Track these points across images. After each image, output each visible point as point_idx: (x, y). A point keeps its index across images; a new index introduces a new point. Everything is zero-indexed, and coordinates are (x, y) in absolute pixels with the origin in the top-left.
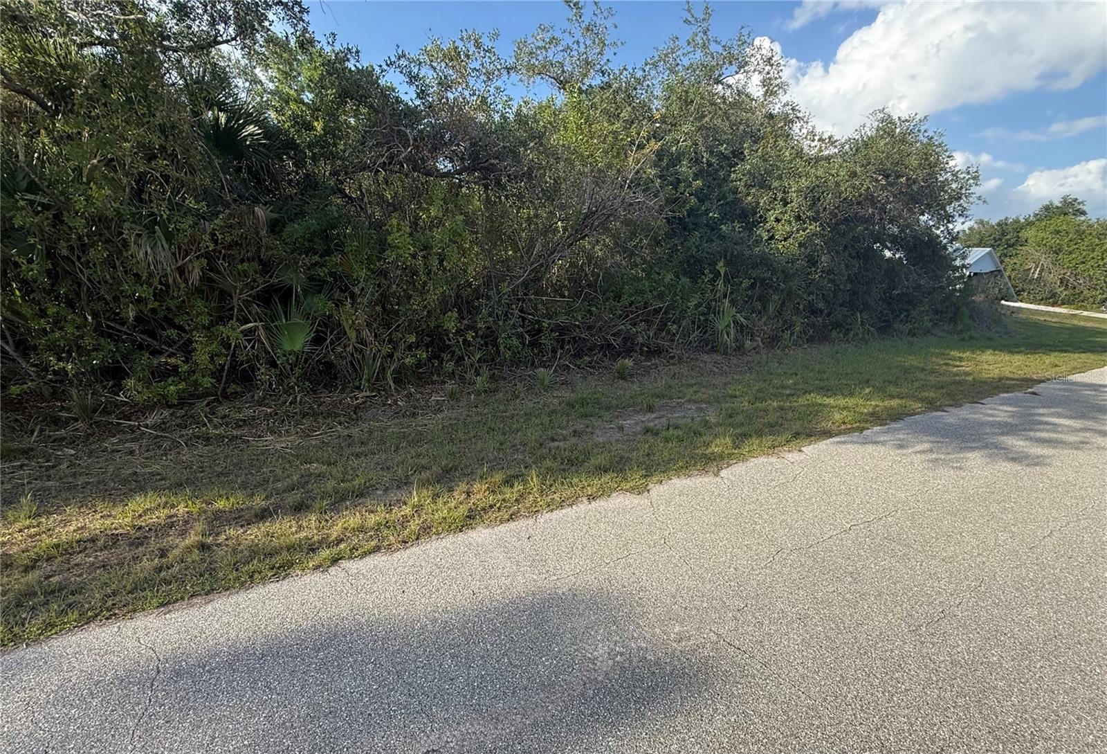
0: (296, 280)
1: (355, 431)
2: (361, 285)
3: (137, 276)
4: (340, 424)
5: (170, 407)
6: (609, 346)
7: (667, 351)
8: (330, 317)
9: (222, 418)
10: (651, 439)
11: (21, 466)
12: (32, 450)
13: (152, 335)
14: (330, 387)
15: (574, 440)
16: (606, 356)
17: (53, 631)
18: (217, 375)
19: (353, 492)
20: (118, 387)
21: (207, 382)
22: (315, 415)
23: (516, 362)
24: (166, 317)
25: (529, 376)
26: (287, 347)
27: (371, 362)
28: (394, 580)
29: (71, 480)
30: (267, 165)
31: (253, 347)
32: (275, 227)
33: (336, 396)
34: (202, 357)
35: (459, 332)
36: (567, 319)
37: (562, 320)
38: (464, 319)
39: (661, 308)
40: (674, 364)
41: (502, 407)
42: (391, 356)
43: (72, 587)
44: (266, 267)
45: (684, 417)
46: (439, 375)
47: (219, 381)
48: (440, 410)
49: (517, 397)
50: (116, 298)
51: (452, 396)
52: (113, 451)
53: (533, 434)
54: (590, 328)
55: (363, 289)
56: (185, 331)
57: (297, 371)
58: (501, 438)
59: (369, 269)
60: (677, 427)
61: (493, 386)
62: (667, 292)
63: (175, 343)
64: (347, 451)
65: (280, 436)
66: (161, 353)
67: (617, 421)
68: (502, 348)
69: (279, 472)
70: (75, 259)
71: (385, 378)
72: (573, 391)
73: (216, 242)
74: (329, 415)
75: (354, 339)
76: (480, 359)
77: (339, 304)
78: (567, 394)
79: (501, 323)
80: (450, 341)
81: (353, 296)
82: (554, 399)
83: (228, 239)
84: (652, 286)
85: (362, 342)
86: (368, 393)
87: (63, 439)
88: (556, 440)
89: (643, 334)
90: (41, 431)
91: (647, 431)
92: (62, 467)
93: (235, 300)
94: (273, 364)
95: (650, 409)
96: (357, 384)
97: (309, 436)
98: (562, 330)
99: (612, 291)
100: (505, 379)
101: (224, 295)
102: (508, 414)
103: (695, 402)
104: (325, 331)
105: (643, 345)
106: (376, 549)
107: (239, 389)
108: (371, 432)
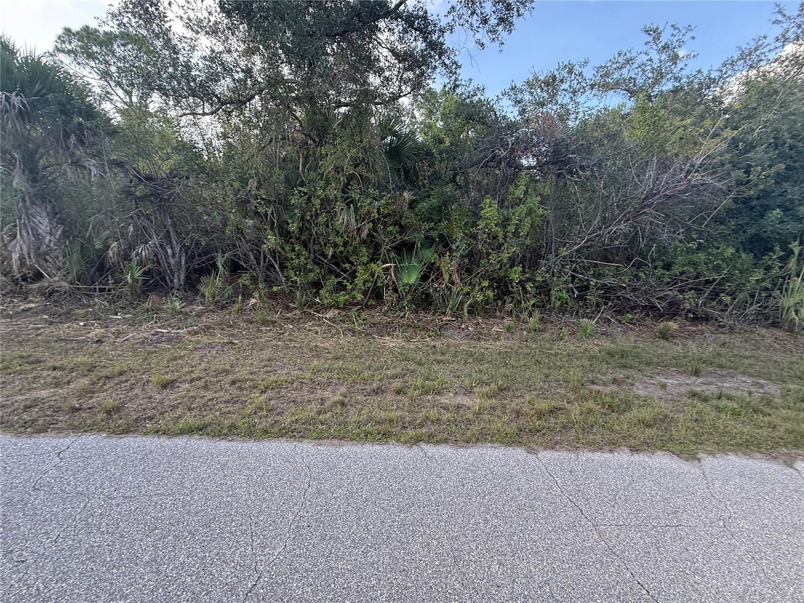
0: (418, 238)
1: (438, 344)
2: (458, 243)
3: (338, 232)
4: (430, 336)
5: (339, 308)
6: (653, 307)
7: (716, 320)
8: (434, 263)
9: (363, 320)
10: (700, 405)
11: (270, 330)
12: (276, 322)
13: (337, 265)
14: (426, 310)
15: (615, 388)
16: (648, 315)
18: (365, 293)
19: (434, 390)
20: (317, 294)
21: (359, 297)
22: (415, 327)
23: (563, 310)
24: (346, 256)
25: (573, 323)
26: (406, 281)
27: (455, 296)
29: (288, 343)
30: (414, 166)
31: (386, 278)
32: (412, 204)
33: (429, 317)
34: (359, 281)
35: (522, 283)
36: (614, 281)
37: (609, 281)
38: (526, 273)
39: (715, 280)
40: (724, 333)
41: (548, 345)
42: (468, 294)
43: (279, 410)
44: (403, 229)
45: (738, 389)
46: (500, 312)
47: (365, 297)
48: (498, 339)
49: (561, 339)
50: (325, 244)
51: (509, 329)
52: (309, 330)
53: (575, 374)
54: (634, 290)
55: (458, 246)
56: (354, 265)
57: (409, 297)
58: (546, 371)
59: (464, 233)
60: (730, 398)
61: (542, 326)
63: (347, 271)
64: (432, 357)
65: (393, 338)
66: (340, 277)
67: (657, 377)
68: (553, 299)
69: (389, 362)
71: (462, 309)
72: (613, 342)
73: (379, 213)
74: (423, 329)
75: (447, 280)
76: (534, 304)
77: (441, 255)
78: (607, 344)
79: (555, 279)
80: (513, 288)
81: (451, 250)
82: (595, 346)
83: (386, 212)
84: (709, 259)
85: (453, 283)
86: (449, 318)
87: (289, 319)
88: (596, 384)
89: (689, 300)
90: (281, 312)
91: (694, 395)
92: (286, 334)
93: (382, 249)
94: (396, 290)
95: (696, 373)
96: (444, 310)
97: (409, 341)
98: (607, 289)
99: (663, 261)
100: (552, 322)
101: (377, 246)
102: (552, 352)
103: (751, 375)
104: (430, 272)
105: (689, 311)
106: (446, 441)
107: (374, 303)
108: (448, 346)
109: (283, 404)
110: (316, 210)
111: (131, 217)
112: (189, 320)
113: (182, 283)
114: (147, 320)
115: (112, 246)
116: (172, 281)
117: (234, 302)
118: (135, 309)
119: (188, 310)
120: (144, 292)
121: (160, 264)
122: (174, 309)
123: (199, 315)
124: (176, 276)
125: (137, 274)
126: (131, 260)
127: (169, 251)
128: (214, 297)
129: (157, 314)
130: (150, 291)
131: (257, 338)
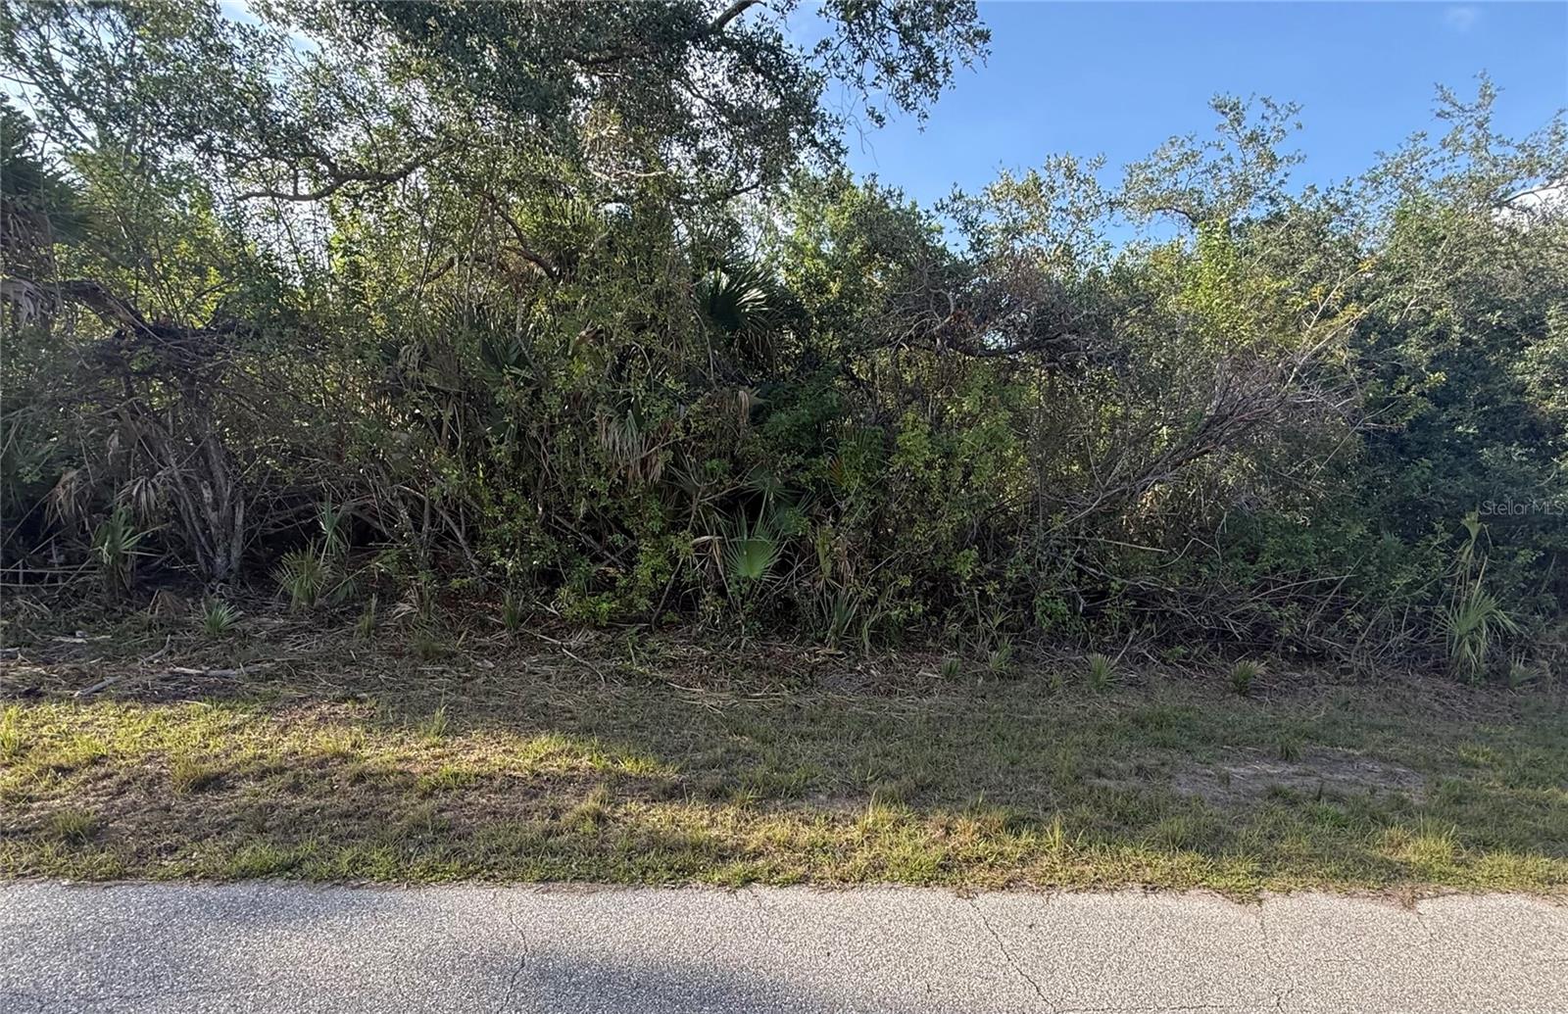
0: (769, 485)
1: (805, 701)
2: (851, 499)
3: (597, 466)
4: (789, 687)
5: (597, 628)
6: (1225, 634)
7: (1338, 659)
8: (804, 537)
9: (651, 653)
10: (1280, 810)
11: (443, 672)
12: (455, 654)
13: (598, 538)
14: (785, 633)
15: (1134, 782)
16: (1216, 650)
17: (434, 878)
18: (653, 599)
19: (788, 789)
20: (551, 594)
21: (643, 604)
22: (760, 668)
23: (1058, 636)
24: (616, 517)
25: (1076, 663)
26: (743, 573)
27: (844, 607)
28: (818, 932)
29: (483, 698)
30: (764, 338)
31: (702, 567)
32: (758, 415)
33: (790, 648)
34: (643, 572)
35: (976, 580)
36: (1155, 581)
37: (1144, 581)
38: (986, 562)
39: (1333, 584)
40: (1349, 684)
41: (1023, 705)
42: (872, 602)
43: (461, 829)
44: (738, 467)
45: (1356, 783)
46: (935, 639)
47: (656, 604)
48: (928, 693)
49: (1051, 693)
50: (571, 490)
51: (950, 674)
52: (530, 672)
53: (1066, 758)
54: (1193, 599)
55: (852, 505)
56: (633, 538)
57: (749, 606)
58: (1015, 754)
59: (865, 479)
60: (1336, 798)
61: (1015, 669)
62: (1350, 556)
63: (618, 548)
64: (789, 728)
65: (712, 690)
66: (601, 561)
67: (1220, 764)
68: (1038, 613)
69: (701, 738)
70: (541, 441)
71: (859, 633)
72: (1147, 699)
73: (687, 431)
74: (778, 672)
75: (828, 573)
76: (1001, 624)
77: (818, 521)
78: (1136, 703)
79: (1042, 575)
80: (960, 591)
81: (837, 513)
82: (1109, 705)
83: (702, 428)
84: (1323, 544)
85: (837, 577)
86: (832, 651)
87: (486, 648)
88: (1104, 776)
89: (1289, 622)
90: (469, 634)
91: (1275, 793)
92: (479, 681)
93: (694, 507)
94: (721, 591)
95: (1288, 756)
96: (820, 634)
97: (746, 696)
98: (1143, 598)
99: (1243, 545)
100: (1036, 661)
101: (684, 498)
102: (1031, 717)
103: (1384, 760)
104: (794, 556)
105: (1290, 641)
106: (803, 880)
107: (676, 619)
108: (827, 707)
109: (470, 818)
110: (551, 418)
111: (116, 415)
112: (253, 650)
113: (235, 565)
114: (148, 648)
115: (65, 478)
116: (209, 561)
117: (359, 611)
118: (118, 621)
119: (248, 626)
120: (139, 586)
121: (182, 522)
122: (215, 624)
123: (276, 638)
124: (220, 550)
125: (127, 545)
126: (110, 512)
127: (207, 494)
128: (311, 601)
129: (173, 633)
130: (155, 583)
131: (412, 688)
